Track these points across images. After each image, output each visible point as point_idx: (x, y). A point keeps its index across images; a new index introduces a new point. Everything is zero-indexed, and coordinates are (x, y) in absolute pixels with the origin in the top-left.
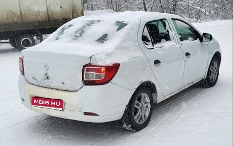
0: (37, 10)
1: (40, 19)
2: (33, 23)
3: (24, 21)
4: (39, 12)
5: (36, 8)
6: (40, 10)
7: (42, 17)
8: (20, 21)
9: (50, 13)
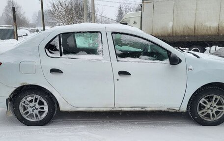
0: (209, 25)
1: (210, 33)
2: (203, 36)
3: (196, 34)
4: (210, 27)
5: (208, 24)
6: (211, 26)
7: (213, 31)
8: (192, 34)
9: (220, 29)
